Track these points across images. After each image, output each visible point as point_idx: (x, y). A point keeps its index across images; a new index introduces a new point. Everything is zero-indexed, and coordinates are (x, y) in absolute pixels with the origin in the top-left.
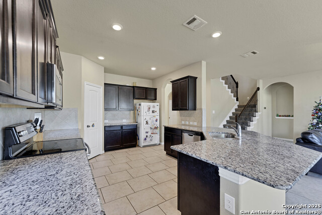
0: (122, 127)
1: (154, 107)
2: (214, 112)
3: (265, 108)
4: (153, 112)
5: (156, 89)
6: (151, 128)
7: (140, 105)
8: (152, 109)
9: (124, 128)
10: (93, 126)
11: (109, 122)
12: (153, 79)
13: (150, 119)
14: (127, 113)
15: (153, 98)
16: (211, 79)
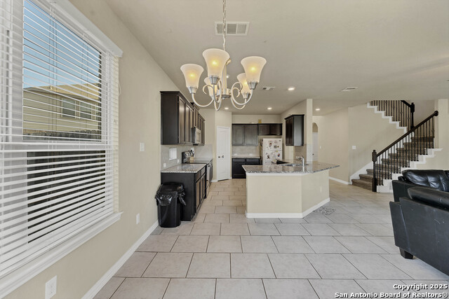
0: (245, 159)
1: (276, 142)
2: (354, 147)
4: (275, 147)
5: (281, 125)
6: (272, 162)
7: (263, 140)
8: (273, 145)
9: (248, 160)
10: (223, 157)
11: (236, 155)
12: (280, 114)
13: (272, 153)
14: (254, 147)
15: (279, 133)
16: (349, 108)
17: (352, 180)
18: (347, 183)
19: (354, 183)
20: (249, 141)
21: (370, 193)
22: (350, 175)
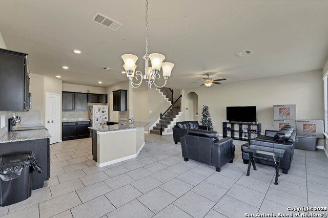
0: (77, 123)
1: (103, 108)
2: (151, 112)
3: (187, 109)
4: (103, 112)
5: (106, 95)
6: (101, 124)
7: (92, 107)
8: (101, 110)
9: (78, 124)
10: (52, 122)
11: (65, 120)
12: (105, 88)
13: (100, 117)
14: (83, 112)
15: (104, 101)
17: (150, 130)
18: (147, 133)
19: (151, 132)
20: (79, 107)
21: (159, 136)
22: (149, 128)
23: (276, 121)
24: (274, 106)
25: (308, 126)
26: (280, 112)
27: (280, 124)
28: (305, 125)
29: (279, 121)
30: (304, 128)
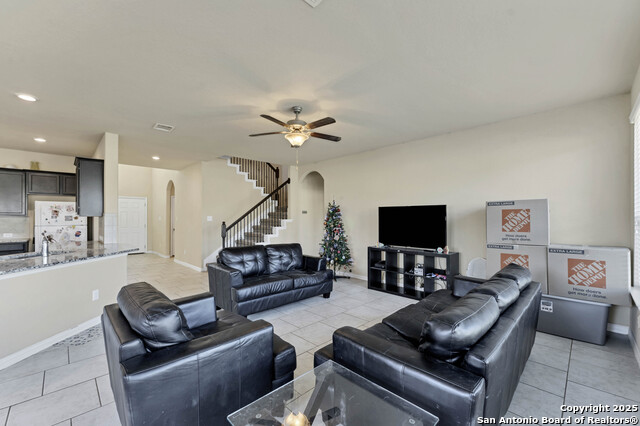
1: (71, 209)
2: (210, 218)
3: (305, 212)
4: (68, 219)
8: (62, 214)
13: (59, 231)
14: (16, 220)
16: (203, 162)
17: (208, 266)
18: (199, 269)
22: (204, 257)
23: (493, 247)
24: (489, 204)
25: (582, 265)
26: (504, 222)
27: (504, 257)
28: (572, 263)
29: (500, 247)
30: (571, 273)
